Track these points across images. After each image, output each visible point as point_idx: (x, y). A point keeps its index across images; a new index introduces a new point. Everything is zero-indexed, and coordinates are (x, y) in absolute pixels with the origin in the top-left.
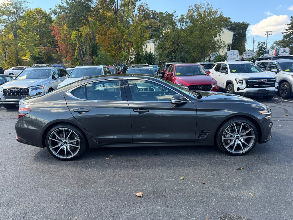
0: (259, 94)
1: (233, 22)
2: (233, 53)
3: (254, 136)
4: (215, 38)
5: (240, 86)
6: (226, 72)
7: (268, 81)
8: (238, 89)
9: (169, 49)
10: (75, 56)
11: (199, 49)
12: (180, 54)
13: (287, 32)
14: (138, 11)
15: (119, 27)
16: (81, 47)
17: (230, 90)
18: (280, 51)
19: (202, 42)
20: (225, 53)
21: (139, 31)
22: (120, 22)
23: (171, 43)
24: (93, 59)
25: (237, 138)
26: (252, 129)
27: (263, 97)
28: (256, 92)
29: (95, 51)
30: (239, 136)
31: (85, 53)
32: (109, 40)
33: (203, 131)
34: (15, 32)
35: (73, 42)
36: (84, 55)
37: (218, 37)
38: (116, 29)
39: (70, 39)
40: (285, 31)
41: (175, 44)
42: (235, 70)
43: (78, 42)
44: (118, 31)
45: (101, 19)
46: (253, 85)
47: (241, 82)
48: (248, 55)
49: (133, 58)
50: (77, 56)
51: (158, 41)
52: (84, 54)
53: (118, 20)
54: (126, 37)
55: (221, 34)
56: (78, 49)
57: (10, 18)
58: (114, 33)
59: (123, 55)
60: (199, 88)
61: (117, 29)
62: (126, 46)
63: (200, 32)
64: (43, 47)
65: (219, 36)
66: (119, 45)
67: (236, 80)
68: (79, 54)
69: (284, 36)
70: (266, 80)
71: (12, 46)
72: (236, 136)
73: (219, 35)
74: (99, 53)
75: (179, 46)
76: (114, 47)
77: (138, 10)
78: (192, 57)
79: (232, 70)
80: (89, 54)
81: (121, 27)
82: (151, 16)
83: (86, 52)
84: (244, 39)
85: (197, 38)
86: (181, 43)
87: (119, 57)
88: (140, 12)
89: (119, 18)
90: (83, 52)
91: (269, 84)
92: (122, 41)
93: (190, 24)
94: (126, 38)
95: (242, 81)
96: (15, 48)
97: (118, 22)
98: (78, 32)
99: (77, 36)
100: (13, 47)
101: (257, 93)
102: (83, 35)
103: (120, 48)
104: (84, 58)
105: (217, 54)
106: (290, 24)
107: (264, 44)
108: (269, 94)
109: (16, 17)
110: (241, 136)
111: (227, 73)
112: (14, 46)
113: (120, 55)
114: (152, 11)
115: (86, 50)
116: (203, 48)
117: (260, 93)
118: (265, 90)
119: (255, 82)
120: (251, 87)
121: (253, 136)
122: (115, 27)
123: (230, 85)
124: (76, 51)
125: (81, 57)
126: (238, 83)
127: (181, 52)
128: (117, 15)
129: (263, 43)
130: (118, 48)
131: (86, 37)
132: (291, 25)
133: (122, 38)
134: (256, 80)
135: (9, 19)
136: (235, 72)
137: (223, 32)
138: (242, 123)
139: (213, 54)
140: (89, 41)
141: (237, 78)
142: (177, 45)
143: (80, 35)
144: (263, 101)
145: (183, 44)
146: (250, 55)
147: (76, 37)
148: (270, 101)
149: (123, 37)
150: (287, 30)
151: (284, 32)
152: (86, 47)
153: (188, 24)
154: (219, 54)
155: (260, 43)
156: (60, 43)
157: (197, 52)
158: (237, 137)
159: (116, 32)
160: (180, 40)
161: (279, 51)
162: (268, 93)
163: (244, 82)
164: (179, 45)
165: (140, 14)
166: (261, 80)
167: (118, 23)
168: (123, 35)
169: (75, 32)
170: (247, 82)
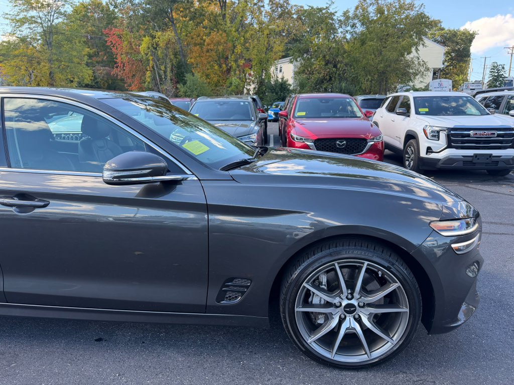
0: (475, 163)
1: (446, 29)
2: (440, 85)
3: (408, 310)
4: (408, 56)
5: (433, 144)
6: (407, 114)
7: (499, 136)
8: (429, 150)
9: (319, 73)
10: (147, 83)
11: (376, 76)
12: (340, 83)
14: (270, 7)
15: (227, 32)
16: (157, 66)
17: (412, 153)
19: (381, 62)
20: (426, 85)
21: (264, 41)
22: (231, 22)
23: (323, 63)
24: (177, 88)
25: (350, 309)
26: (399, 284)
27: (488, 171)
28: (470, 159)
29: (181, 75)
30: (356, 304)
31: (163, 77)
32: (208, 54)
33: (231, 280)
34: (49, 39)
35: (142, 58)
36: (162, 81)
37: (414, 54)
38: (221, 35)
39: (139, 53)
41: (330, 66)
42: (427, 110)
43: (151, 58)
44: (226, 38)
45: (195, 16)
46: (463, 142)
47: (436, 135)
48: (471, 89)
49: (252, 90)
50: (149, 82)
51: (298, 59)
52: (161, 79)
53: (227, 18)
54: (239, 49)
55: (420, 47)
56: (151, 71)
57: (41, 14)
58: (219, 43)
59: (232, 83)
60: (339, 145)
61: (224, 35)
62: (238, 66)
63: (380, 43)
64: (102, 68)
65: (417, 52)
66: (227, 65)
67: (424, 131)
68: (153, 80)
70: (493, 132)
71: (42, 64)
72: (345, 303)
73: (417, 50)
74: (188, 79)
75: (338, 69)
76: (216, 67)
77: (271, 3)
78: (362, 89)
79: (420, 110)
80: (171, 80)
81: (231, 31)
82: (295, 16)
83: (166, 76)
84: (467, 61)
85: (373, 54)
86: (342, 62)
87: (225, 87)
88: (273, 7)
89: (228, 16)
90: (160, 76)
91: (501, 142)
92: (233, 57)
93: (360, 28)
94: (239, 51)
95: (438, 132)
96: (47, 68)
97: (226, 22)
98: (152, 40)
99: (150, 46)
100: (45, 66)
101: (471, 162)
102: (161, 45)
103: (229, 71)
104: (162, 87)
105: (409, 85)
107: (503, 68)
108: (501, 165)
109: (53, 14)
110: (361, 304)
111: (409, 116)
112: (46, 63)
113: (228, 84)
114: (295, 6)
115: (165, 72)
116: (384, 73)
117: (479, 161)
118: (490, 155)
119: (469, 136)
120: (457, 148)
121: (405, 310)
122: (221, 32)
123: (412, 141)
124: (148, 74)
125: (156, 84)
126: (429, 138)
127: (341, 80)
128: (225, 10)
129: (500, 66)
130: (225, 69)
131: (167, 48)
133: (233, 52)
134: (471, 133)
135: (40, 17)
136: (427, 114)
137: (423, 45)
138: (363, 263)
139: (403, 85)
140: (172, 57)
141: (427, 126)
142: (335, 66)
143: (155, 46)
144: (484, 181)
145: (346, 65)
147: (149, 48)
148: (501, 180)
149: (233, 50)
152: (165, 67)
153: (356, 29)
154: (413, 86)
155: (495, 67)
156: (121, 58)
157: (371, 81)
158: (348, 306)
159: (222, 41)
160: (340, 58)
162: (498, 162)
163: (443, 136)
164: (338, 66)
165: (273, 11)
166: (482, 132)
167: (226, 25)
168: (234, 47)
169: (147, 39)
170: (448, 137)
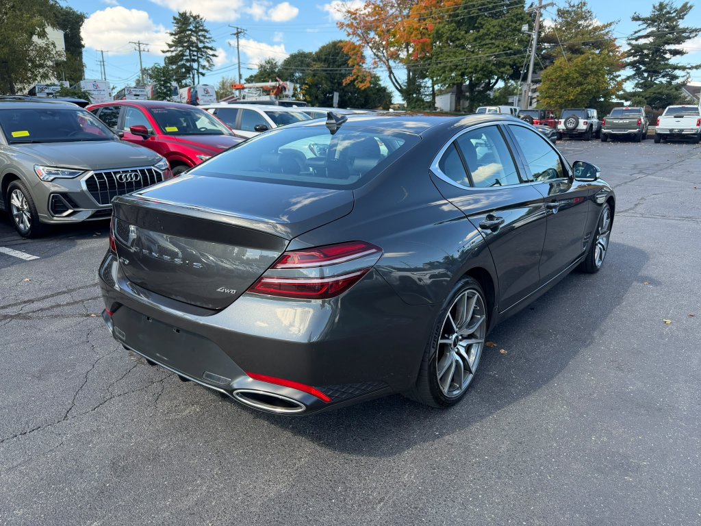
2: (96, 86)
13: (172, 51)
18: (198, 92)
40: (167, 48)
48: (135, 95)
69: (168, 58)
106: (174, 33)
132: (177, 37)
146: (138, 95)
150: (170, 46)
151: (165, 50)
161: (196, 92)
